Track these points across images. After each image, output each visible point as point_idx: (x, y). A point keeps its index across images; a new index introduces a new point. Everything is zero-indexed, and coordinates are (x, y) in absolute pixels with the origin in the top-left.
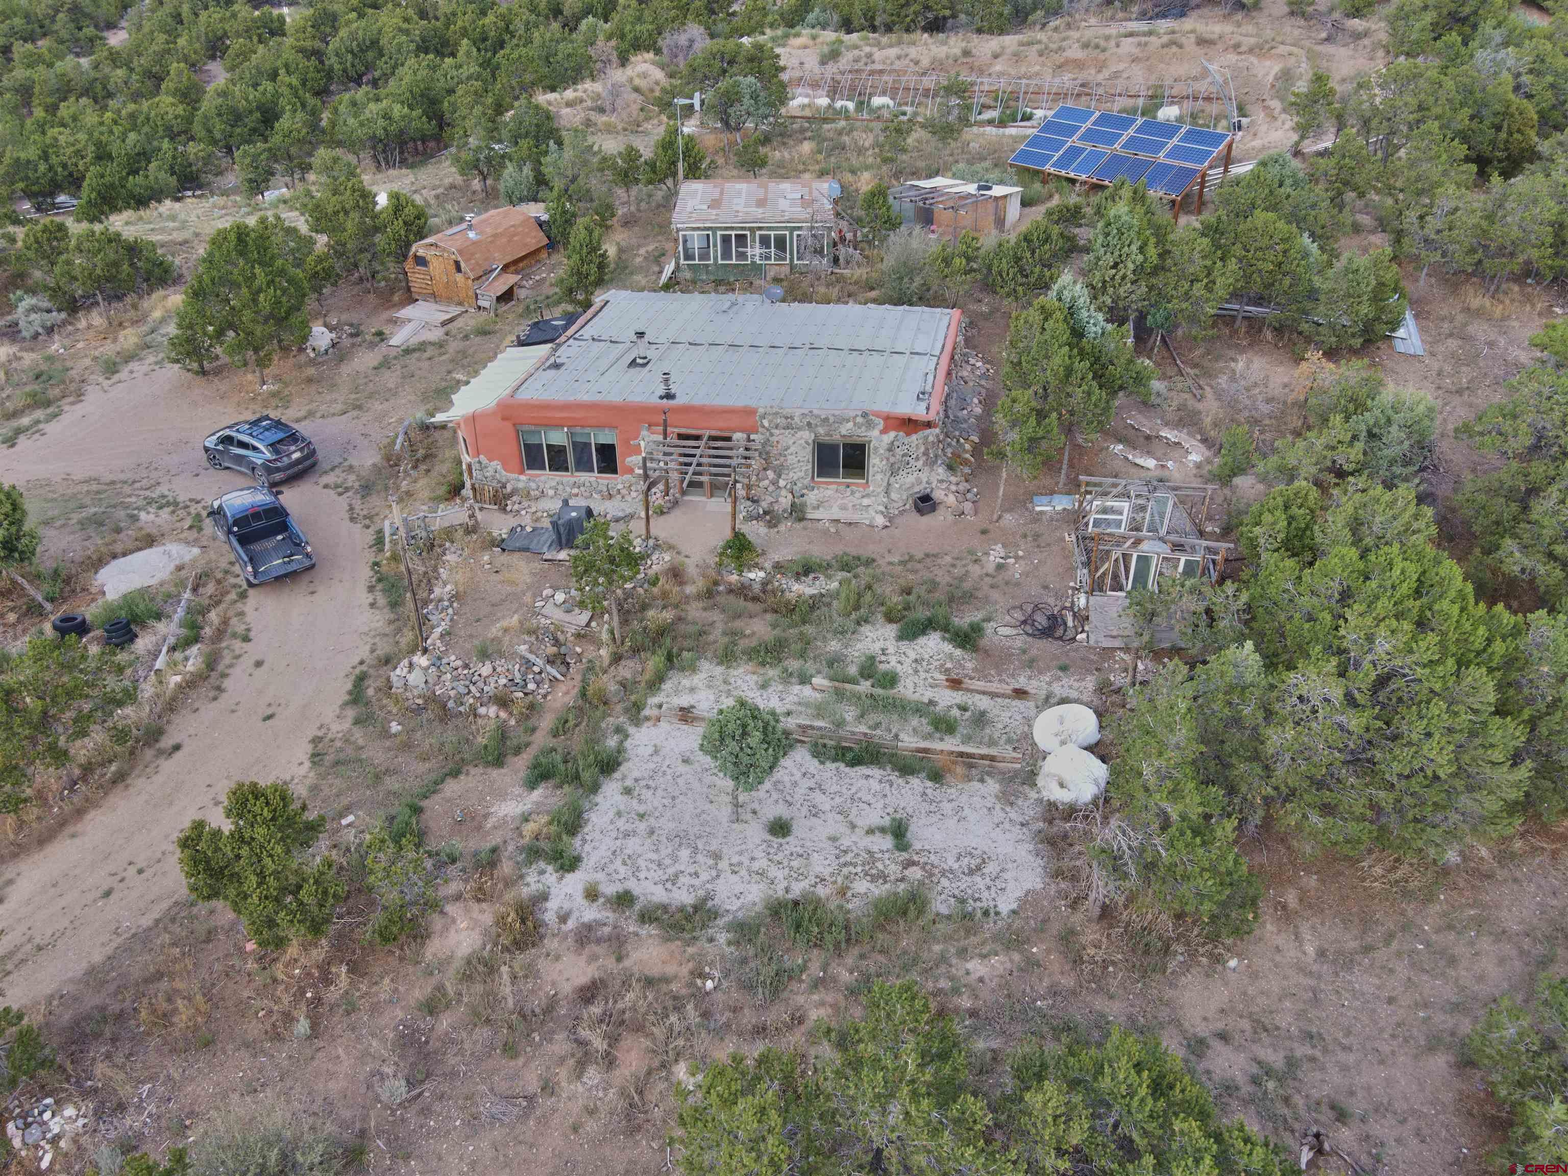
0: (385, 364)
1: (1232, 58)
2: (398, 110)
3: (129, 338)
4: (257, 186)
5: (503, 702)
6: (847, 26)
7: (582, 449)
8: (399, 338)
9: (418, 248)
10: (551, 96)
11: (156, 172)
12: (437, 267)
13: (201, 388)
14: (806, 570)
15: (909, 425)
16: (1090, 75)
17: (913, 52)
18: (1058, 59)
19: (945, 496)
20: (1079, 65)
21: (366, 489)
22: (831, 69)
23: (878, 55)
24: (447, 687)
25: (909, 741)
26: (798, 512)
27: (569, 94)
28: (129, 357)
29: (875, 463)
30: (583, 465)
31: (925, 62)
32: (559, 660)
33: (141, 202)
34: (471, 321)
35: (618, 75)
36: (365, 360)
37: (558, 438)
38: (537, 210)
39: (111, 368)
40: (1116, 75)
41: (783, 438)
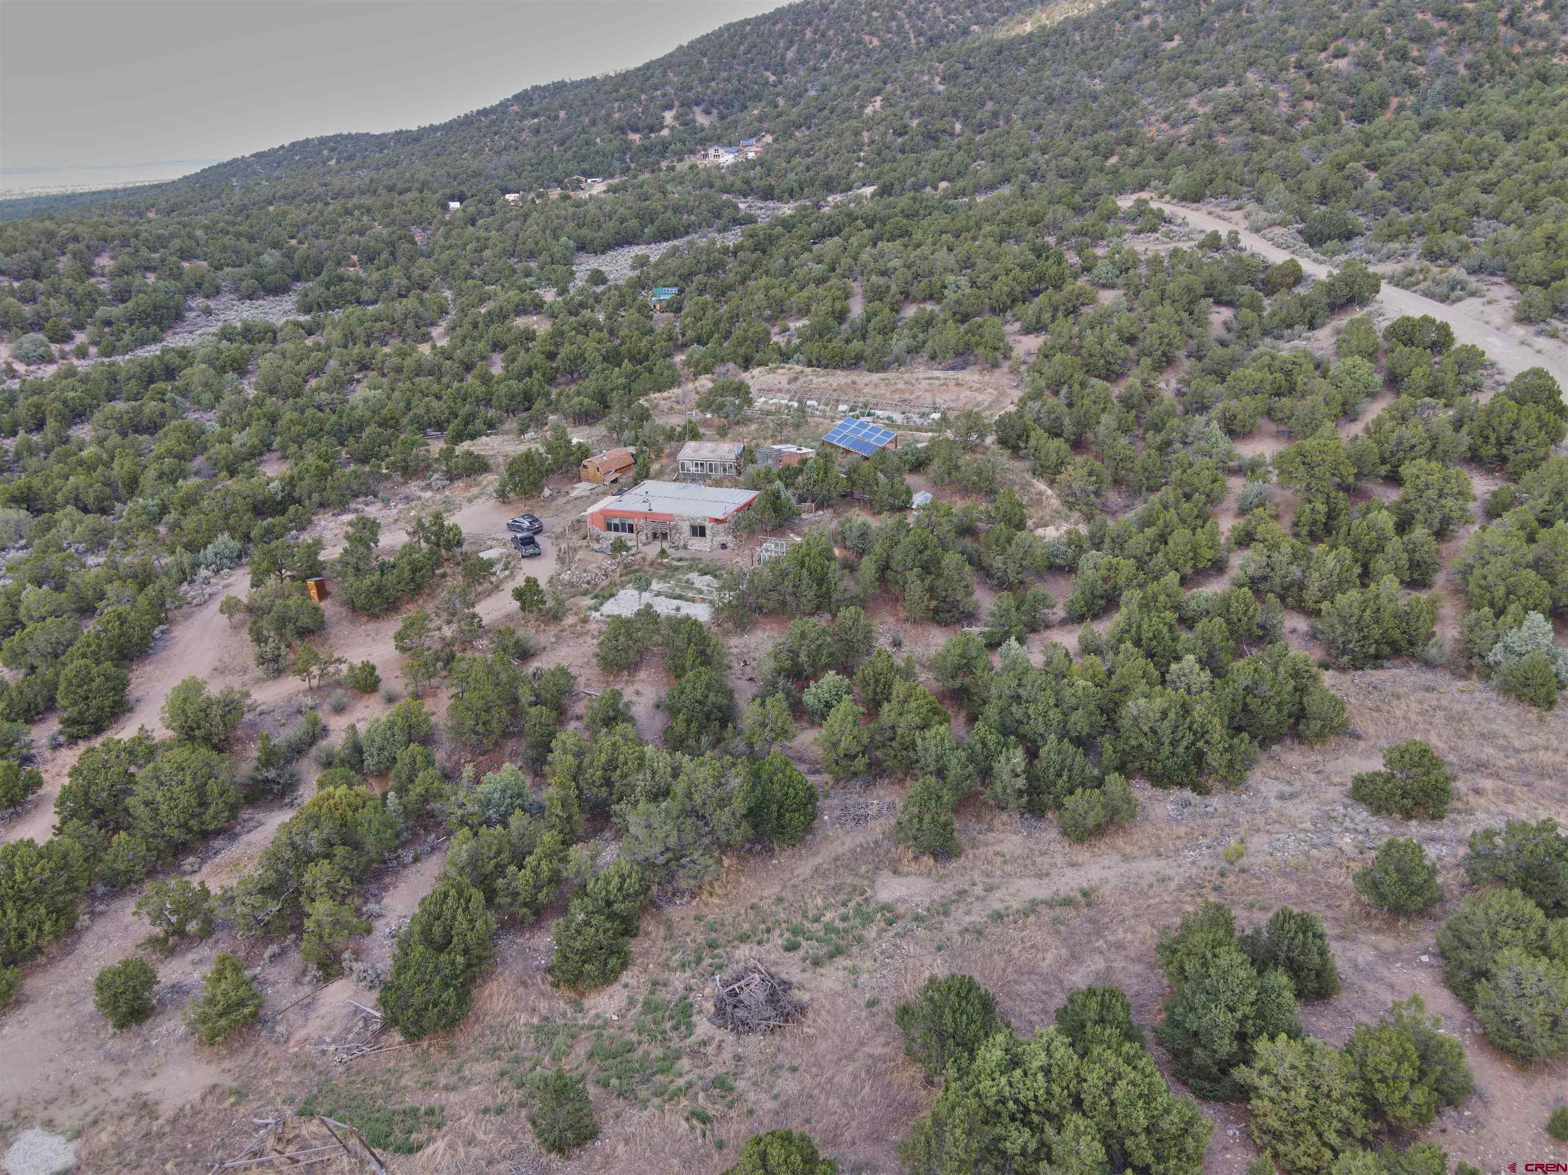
0: (568, 502)
1: (968, 393)
2: (587, 401)
3: (475, 490)
4: (522, 431)
5: (588, 583)
6: (810, 364)
7: (623, 525)
8: (574, 494)
9: (585, 462)
10: (657, 395)
11: (479, 424)
12: (591, 469)
13: (503, 508)
14: (680, 560)
15: (717, 521)
16: (907, 396)
17: (831, 380)
18: (893, 388)
19: (730, 545)
20: (902, 391)
21: (557, 538)
22: (793, 386)
23: (815, 380)
24: (575, 580)
25: (690, 595)
26: (685, 547)
27: (665, 394)
28: (476, 497)
29: (708, 532)
30: (624, 530)
31: (835, 386)
32: (606, 575)
33: (473, 437)
34: (600, 490)
35: (690, 386)
36: (561, 501)
37: (617, 521)
38: (632, 450)
39: (470, 501)
40: (918, 397)
41: (681, 524)
